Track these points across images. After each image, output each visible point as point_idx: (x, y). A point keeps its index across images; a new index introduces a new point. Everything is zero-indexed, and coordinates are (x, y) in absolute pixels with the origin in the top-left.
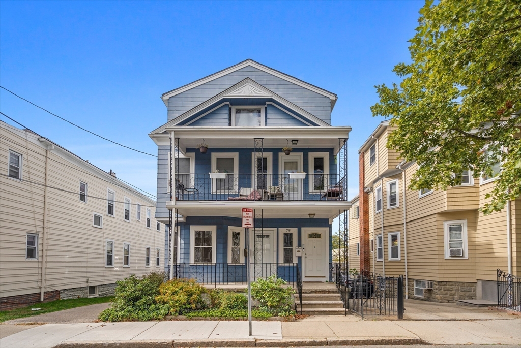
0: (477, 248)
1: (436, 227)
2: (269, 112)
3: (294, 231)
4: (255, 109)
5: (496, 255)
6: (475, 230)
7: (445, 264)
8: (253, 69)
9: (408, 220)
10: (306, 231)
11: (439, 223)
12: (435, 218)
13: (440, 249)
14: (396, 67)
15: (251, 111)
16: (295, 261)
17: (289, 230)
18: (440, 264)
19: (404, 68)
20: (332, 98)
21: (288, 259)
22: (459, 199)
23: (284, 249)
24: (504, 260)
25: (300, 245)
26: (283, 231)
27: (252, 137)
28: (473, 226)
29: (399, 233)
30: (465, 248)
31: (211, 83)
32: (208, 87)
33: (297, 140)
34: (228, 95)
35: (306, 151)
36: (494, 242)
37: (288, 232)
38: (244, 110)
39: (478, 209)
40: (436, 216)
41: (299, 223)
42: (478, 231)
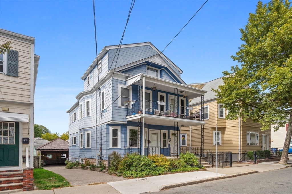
0: (224, 141)
1: (210, 133)
2: (163, 73)
3: (167, 132)
4: (155, 70)
5: (234, 144)
6: (224, 135)
7: (214, 147)
8: (151, 48)
9: (192, 129)
10: (172, 132)
11: (212, 131)
12: (210, 130)
13: (212, 142)
14: (224, 72)
15: (153, 70)
16: (167, 145)
17: (165, 131)
18: (212, 147)
19: (227, 73)
20: (181, 72)
21: (165, 145)
22: (221, 123)
23: (163, 140)
24: (238, 146)
25: (169, 138)
26: (163, 131)
27: (174, 87)
28: (223, 133)
29: (186, 134)
30: (220, 141)
31: (131, 48)
32: (130, 50)
33: (183, 91)
34: (149, 60)
35: (179, 96)
36: (233, 140)
37: (164, 132)
38: (151, 68)
39: (226, 127)
40: (210, 129)
41: (169, 128)
42: (225, 135)
